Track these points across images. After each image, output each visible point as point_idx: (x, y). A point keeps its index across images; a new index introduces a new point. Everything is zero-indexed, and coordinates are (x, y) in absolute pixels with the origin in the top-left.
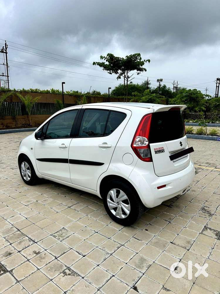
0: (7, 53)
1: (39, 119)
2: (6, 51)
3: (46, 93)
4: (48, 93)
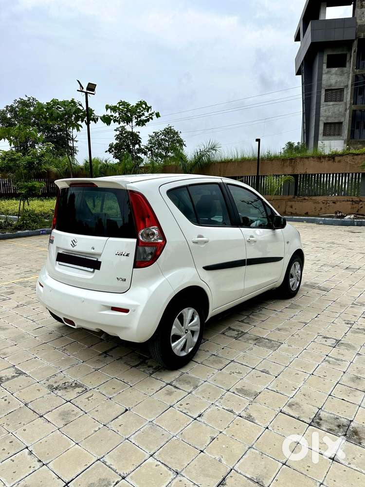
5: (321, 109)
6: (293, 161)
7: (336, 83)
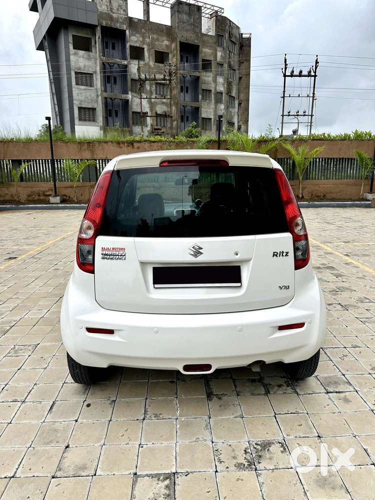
0: (317, 76)
1: (320, 187)
2: (315, 72)
3: (342, 140)
4: (345, 140)
5: (73, 92)
6: (91, 144)
7: (85, 66)
